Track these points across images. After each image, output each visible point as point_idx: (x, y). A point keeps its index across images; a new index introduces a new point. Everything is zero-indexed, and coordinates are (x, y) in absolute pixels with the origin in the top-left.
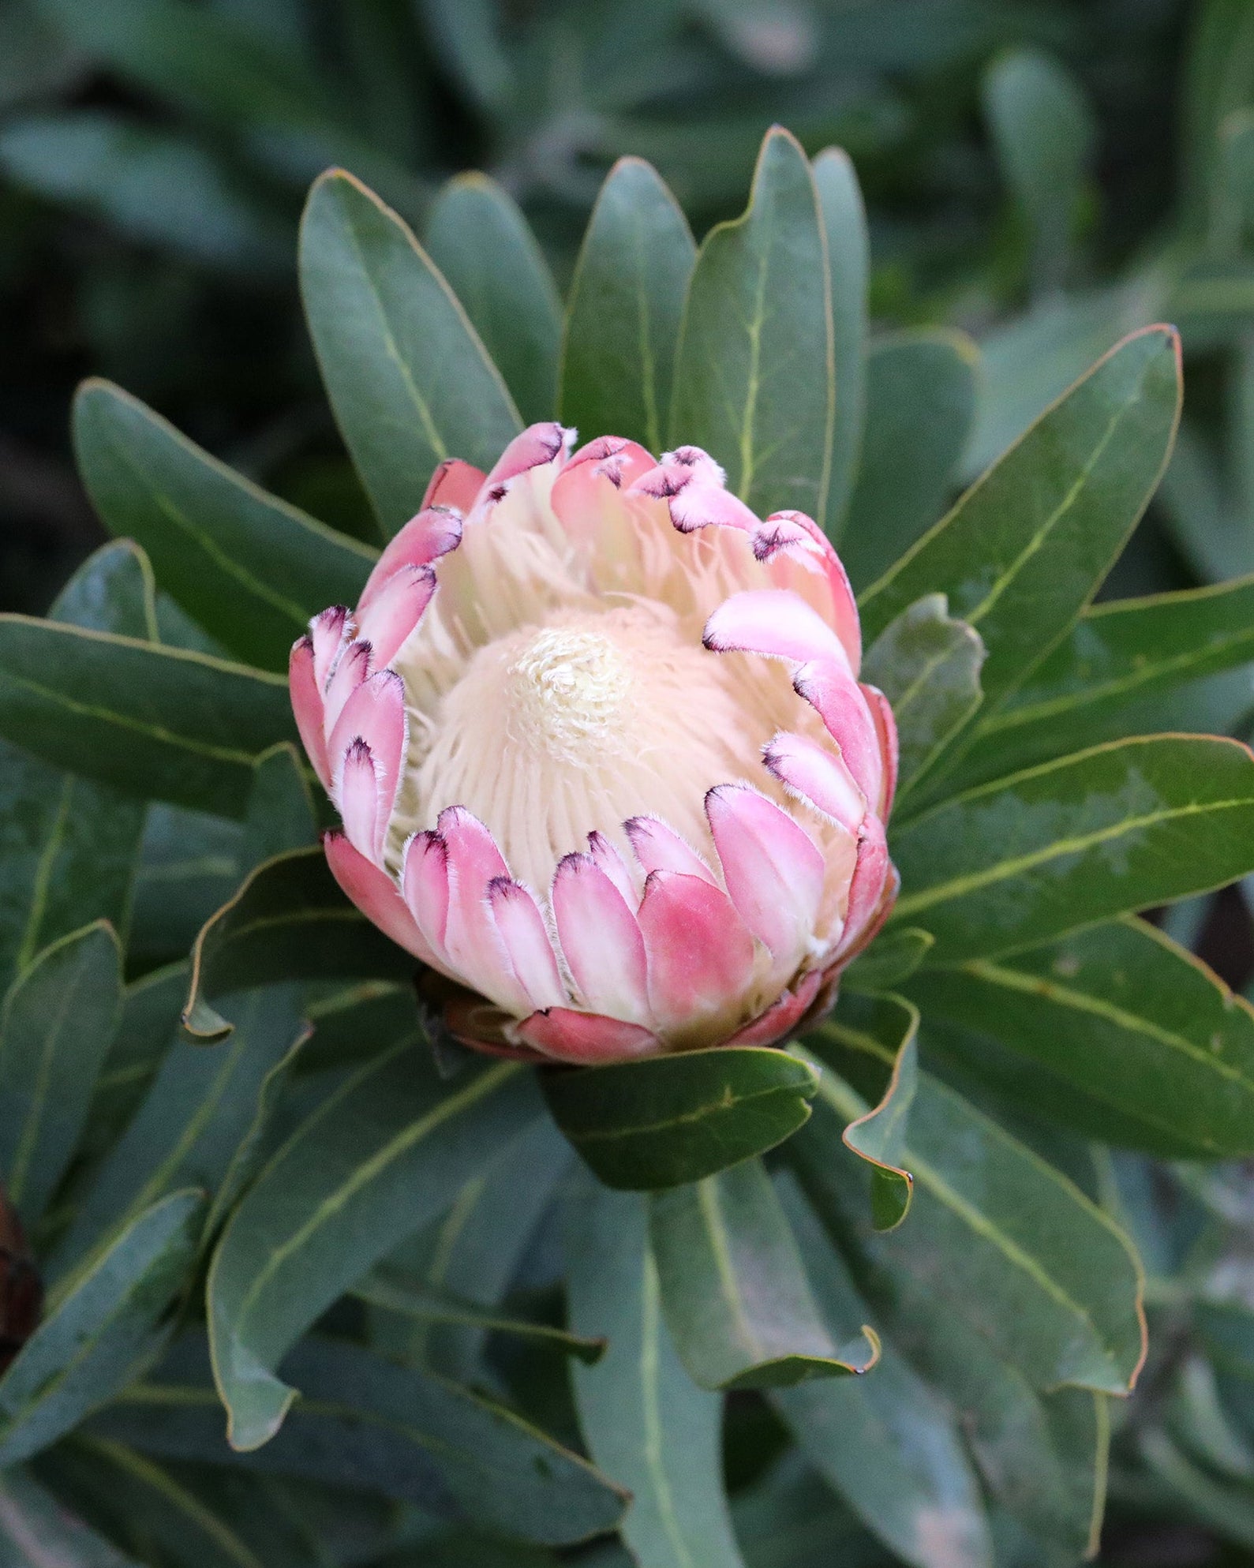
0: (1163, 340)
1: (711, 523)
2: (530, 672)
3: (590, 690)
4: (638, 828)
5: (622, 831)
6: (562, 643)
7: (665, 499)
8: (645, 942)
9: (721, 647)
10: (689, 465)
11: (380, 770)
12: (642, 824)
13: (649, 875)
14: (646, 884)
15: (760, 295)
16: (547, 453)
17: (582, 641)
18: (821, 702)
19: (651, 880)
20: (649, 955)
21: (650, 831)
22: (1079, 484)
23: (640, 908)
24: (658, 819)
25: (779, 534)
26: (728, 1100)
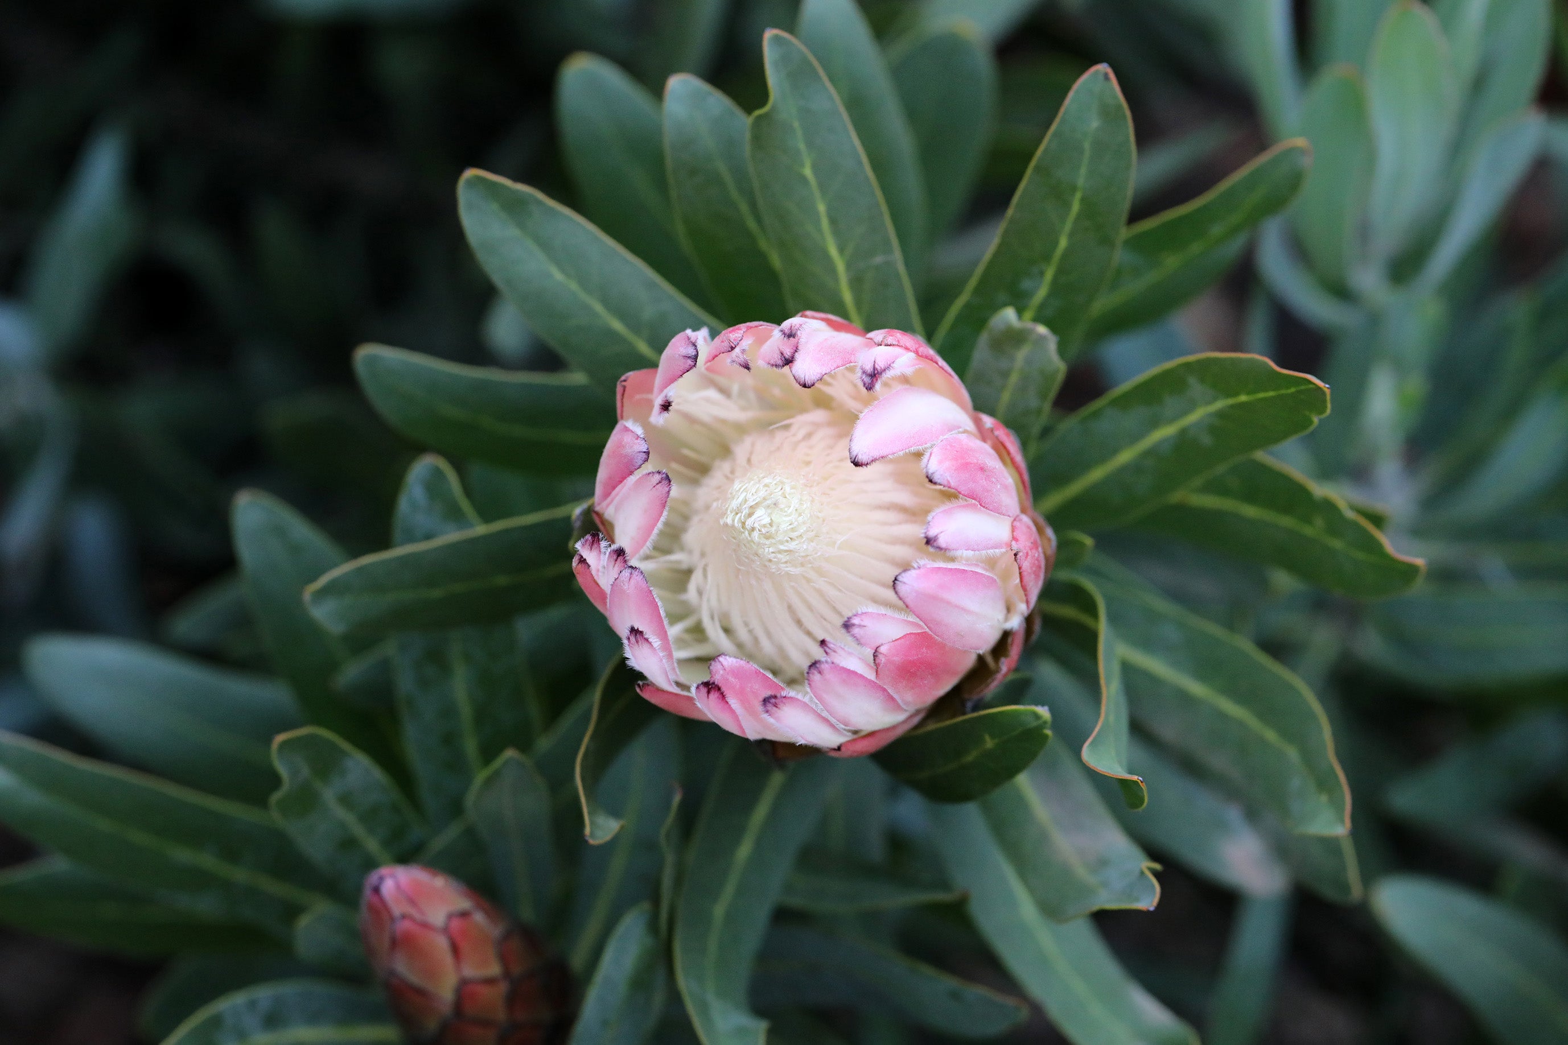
0: (1101, 77)
1: (825, 374)
2: (736, 525)
3: (783, 522)
4: (854, 625)
5: (843, 631)
6: (751, 494)
7: (787, 368)
8: (889, 691)
9: (866, 463)
10: (794, 337)
11: (656, 642)
12: (856, 621)
13: (874, 653)
14: (874, 660)
15: (802, 146)
16: (690, 362)
17: (766, 485)
18: (951, 481)
19: (876, 656)
20: (895, 696)
21: (863, 623)
22: (1078, 195)
23: (877, 674)
24: (865, 610)
25: (876, 366)
26: (989, 743)
